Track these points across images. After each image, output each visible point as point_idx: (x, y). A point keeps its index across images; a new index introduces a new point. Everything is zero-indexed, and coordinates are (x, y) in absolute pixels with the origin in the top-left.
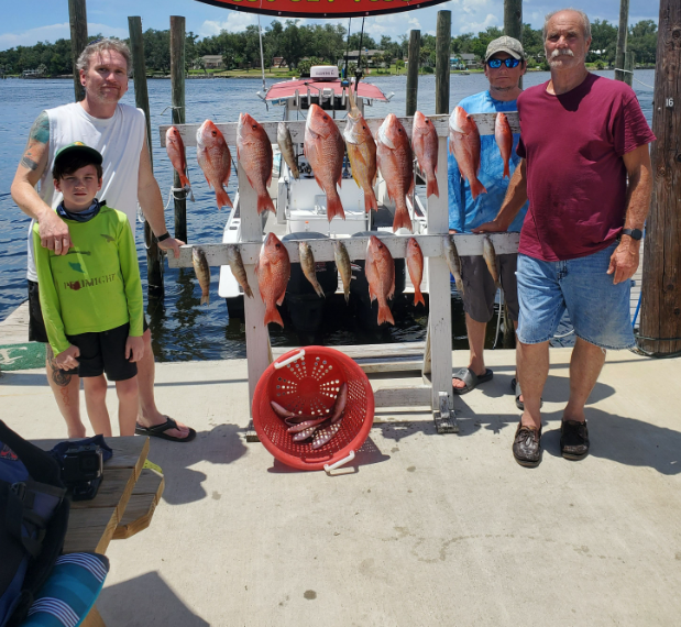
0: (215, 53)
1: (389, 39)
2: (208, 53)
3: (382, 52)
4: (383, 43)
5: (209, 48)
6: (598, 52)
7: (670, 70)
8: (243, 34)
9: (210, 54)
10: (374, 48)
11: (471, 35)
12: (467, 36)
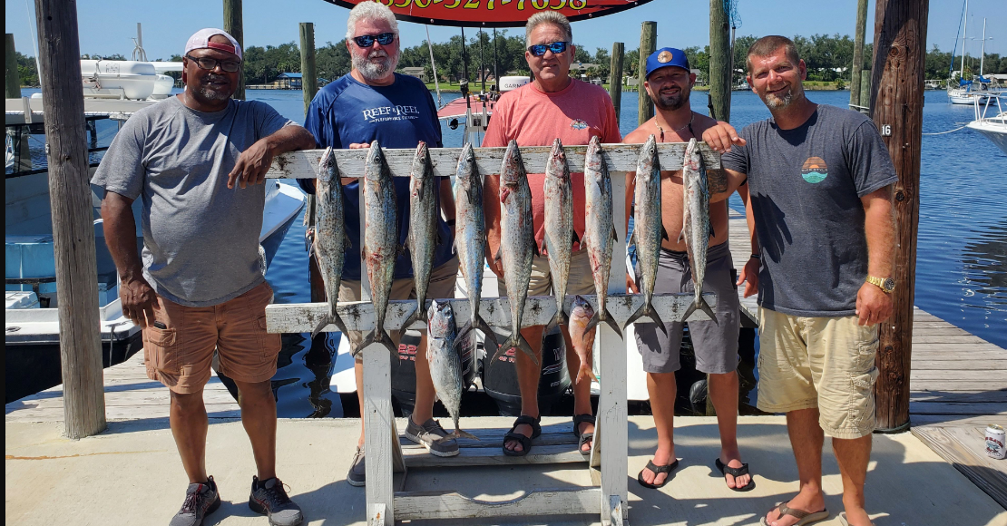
0: (417, 64)
1: (606, 52)
2: (409, 65)
3: (596, 67)
4: (598, 57)
5: (411, 59)
6: (839, 70)
7: (887, 92)
8: (446, 45)
9: (411, 66)
10: (588, 62)
11: (696, 48)
12: (692, 50)
